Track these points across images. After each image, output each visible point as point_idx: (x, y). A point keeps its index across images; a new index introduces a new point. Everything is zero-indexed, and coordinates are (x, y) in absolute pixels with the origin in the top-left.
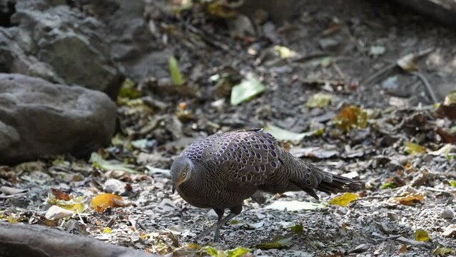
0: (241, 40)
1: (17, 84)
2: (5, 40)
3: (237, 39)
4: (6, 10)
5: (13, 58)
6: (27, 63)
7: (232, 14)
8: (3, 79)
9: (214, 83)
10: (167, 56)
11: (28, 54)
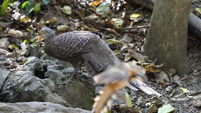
0: (163, 84)
1: (48, 107)
2: (42, 85)
3: (160, 83)
4: (42, 70)
5: (45, 94)
6: (53, 96)
7: (157, 71)
8: (41, 105)
9: (149, 106)
10: (124, 93)
11: (53, 92)
